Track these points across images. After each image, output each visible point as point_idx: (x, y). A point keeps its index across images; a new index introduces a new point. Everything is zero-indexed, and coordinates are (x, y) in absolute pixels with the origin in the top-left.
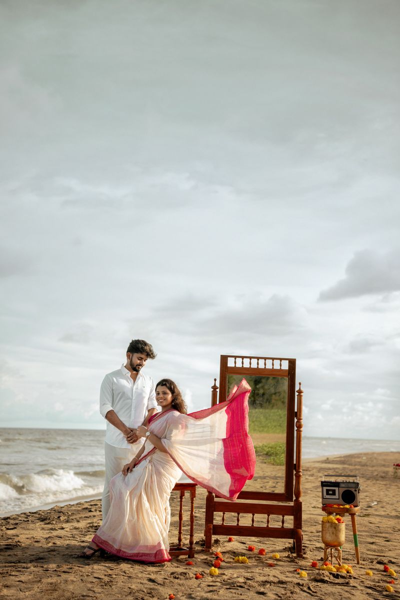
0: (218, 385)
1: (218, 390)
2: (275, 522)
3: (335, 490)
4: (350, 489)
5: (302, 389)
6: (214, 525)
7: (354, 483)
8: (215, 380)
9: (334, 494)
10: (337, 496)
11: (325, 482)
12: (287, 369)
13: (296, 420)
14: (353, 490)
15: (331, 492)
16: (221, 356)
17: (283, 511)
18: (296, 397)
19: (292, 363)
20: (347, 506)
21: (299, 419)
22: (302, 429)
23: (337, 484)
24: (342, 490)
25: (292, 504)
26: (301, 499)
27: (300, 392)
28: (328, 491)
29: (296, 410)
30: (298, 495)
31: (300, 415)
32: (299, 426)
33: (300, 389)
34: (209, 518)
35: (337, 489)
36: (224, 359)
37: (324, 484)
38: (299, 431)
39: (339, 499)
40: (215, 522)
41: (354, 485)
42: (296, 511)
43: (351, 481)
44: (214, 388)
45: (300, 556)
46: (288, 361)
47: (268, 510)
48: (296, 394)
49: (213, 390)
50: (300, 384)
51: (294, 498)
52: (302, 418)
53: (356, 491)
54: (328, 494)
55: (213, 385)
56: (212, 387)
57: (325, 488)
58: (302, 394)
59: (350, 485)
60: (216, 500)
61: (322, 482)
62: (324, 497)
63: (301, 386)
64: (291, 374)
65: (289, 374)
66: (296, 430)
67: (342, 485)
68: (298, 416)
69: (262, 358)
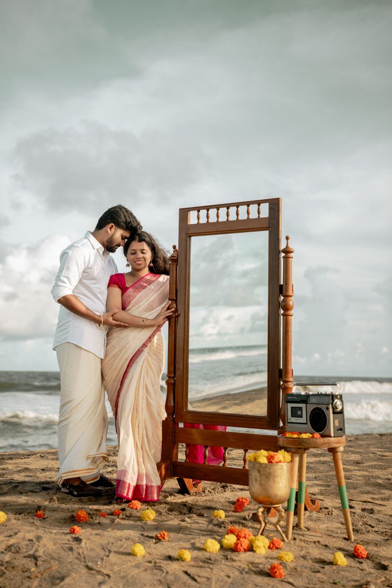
4: (320, 406)
5: (290, 246)
9: (301, 415)
10: (303, 420)
11: (291, 395)
12: (267, 216)
13: (282, 297)
14: (324, 408)
15: (299, 413)
16: (180, 210)
18: (282, 260)
19: (275, 205)
21: (286, 296)
22: (291, 311)
23: (305, 399)
24: (311, 408)
27: (287, 251)
28: (292, 408)
29: (282, 283)
30: (284, 419)
31: (287, 291)
32: (287, 308)
33: (287, 246)
35: (303, 406)
36: (184, 213)
37: (288, 398)
38: (287, 317)
39: (306, 424)
41: (326, 400)
46: (267, 204)
48: (283, 255)
50: (287, 238)
52: (290, 293)
53: (328, 409)
57: (290, 405)
58: (291, 255)
59: (322, 400)
63: (289, 241)
64: (272, 225)
65: (269, 225)
66: (283, 315)
67: (313, 400)
68: (284, 291)
69: (233, 204)
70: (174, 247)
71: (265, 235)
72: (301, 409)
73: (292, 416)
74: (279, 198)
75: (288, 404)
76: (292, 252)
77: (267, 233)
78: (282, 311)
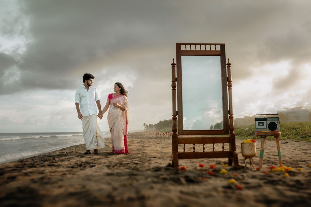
0: (175, 62)
1: (176, 66)
2: (218, 147)
3: (264, 123)
4: (273, 122)
5: (230, 62)
6: (178, 153)
7: (276, 117)
8: (173, 59)
9: (263, 125)
10: (264, 127)
11: (257, 118)
13: (228, 83)
14: (276, 122)
15: (261, 124)
16: (177, 44)
18: (227, 68)
19: (223, 46)
22: (232, 88)
23: (265, 119)
24: (268, 122)
25: (228, 136)
26: (234, 132)
27: (229, 64)
28: (258, 123)
29: (227, 76)
30: (232, 129)
32: (230, 86)
34: (175, 149)
35: (265, 122)
36: (178, 46)
39: (266, 128)
41: (276, 119)
42: (232, 140)
44: (173, 65)
46: (219, 46)
47: (214, 141)
48: (227, 66)
49: (172, 66)
50: (228, 59)
51: (230, 132)
52: (231, 81)
53: (278, 122)
54: (259, 125)
55: (172, 63)
56: (172, 65)
57: (257, 122)
58: (230, 66)
59: (274, 119)
60: (179, 136)
61: (255, 119)
62: (257, 127)
63: (229, 60)
64: (222, 53)
65: (221, 53)
66: (228, 89)
67: (268, 119)
68: (229, 80)
69: (203, 44)
71: (219, 58)
73: (258, 126)
74: (224, 44)
75: (257, 121)
76: (231, 64)
77: (220, 56)
78: (228, 88)
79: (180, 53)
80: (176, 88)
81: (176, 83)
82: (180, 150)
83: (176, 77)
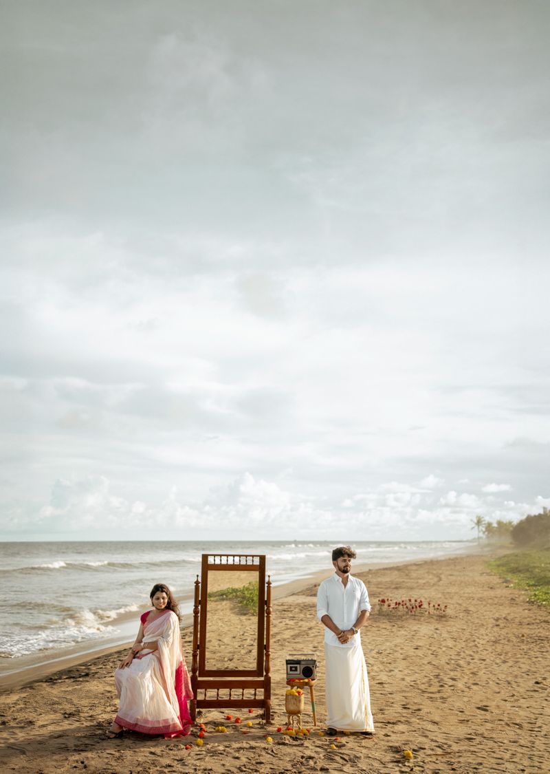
0: (200, 580)
1: (200, 585)
2: (248, 694)
4: (308, 666)
6: (197, 701)
7: (312, 660)
9: (296, 670)
10: (298, 672)
11: (289, 660)
12: (258, 564)
13: (266, 608)
14: (311, 666)
15: (293, 669)
16: (203, 555)
17: (254, 685)
18: (266, 588)
19: (263, 559)
20: (306, 680)
21: (268, 607)
22: (270, 615)
23: (298, 662)
24: (303, 667)
25: (262, 679)
26: (270, 675)
27: (269, 583)
28: (291, 668)
29: (266, 599)
30: (268, 671)
31: (269, 603)
32: (268, 613)
33: (269, 581)
35: (298, 666)
36: (205, 557)
37: (288, 662)
38: (268, 617)
39: (300, 674)
40: (198, 699)
41: (312, 663)
42: (266, 685)
43: (310, 659)
44: (197, 583)
45: (269, 723)
46: (258, 558)
47: (243, 685)
48: (266, 585)
49: (195, 584)
50: (269, 576)
51: (265, 674)
52: (271, 605)
53: (313, 666)
54: (291, 670)
55: (196, 580)
56: (195, 582)
57: (289, 666)
58: (271, 585)
59: (309, 662)
60: (199, 679)
61: (287, 661)
62: (288, 673)
63: (270, 578)
64: (261, 568)
65: (259, 568)
67: (303, 663)
68: (267, 604)
69: (237, 556)
70: (198, 576)
71: (256, 574)
72: (296, 668)
77: (257, 572)
78: (266, 615)
79: (206, 567)
80: (199, 615)
81: (199, 607)
82: (200, 697)
83: (200, 599)
